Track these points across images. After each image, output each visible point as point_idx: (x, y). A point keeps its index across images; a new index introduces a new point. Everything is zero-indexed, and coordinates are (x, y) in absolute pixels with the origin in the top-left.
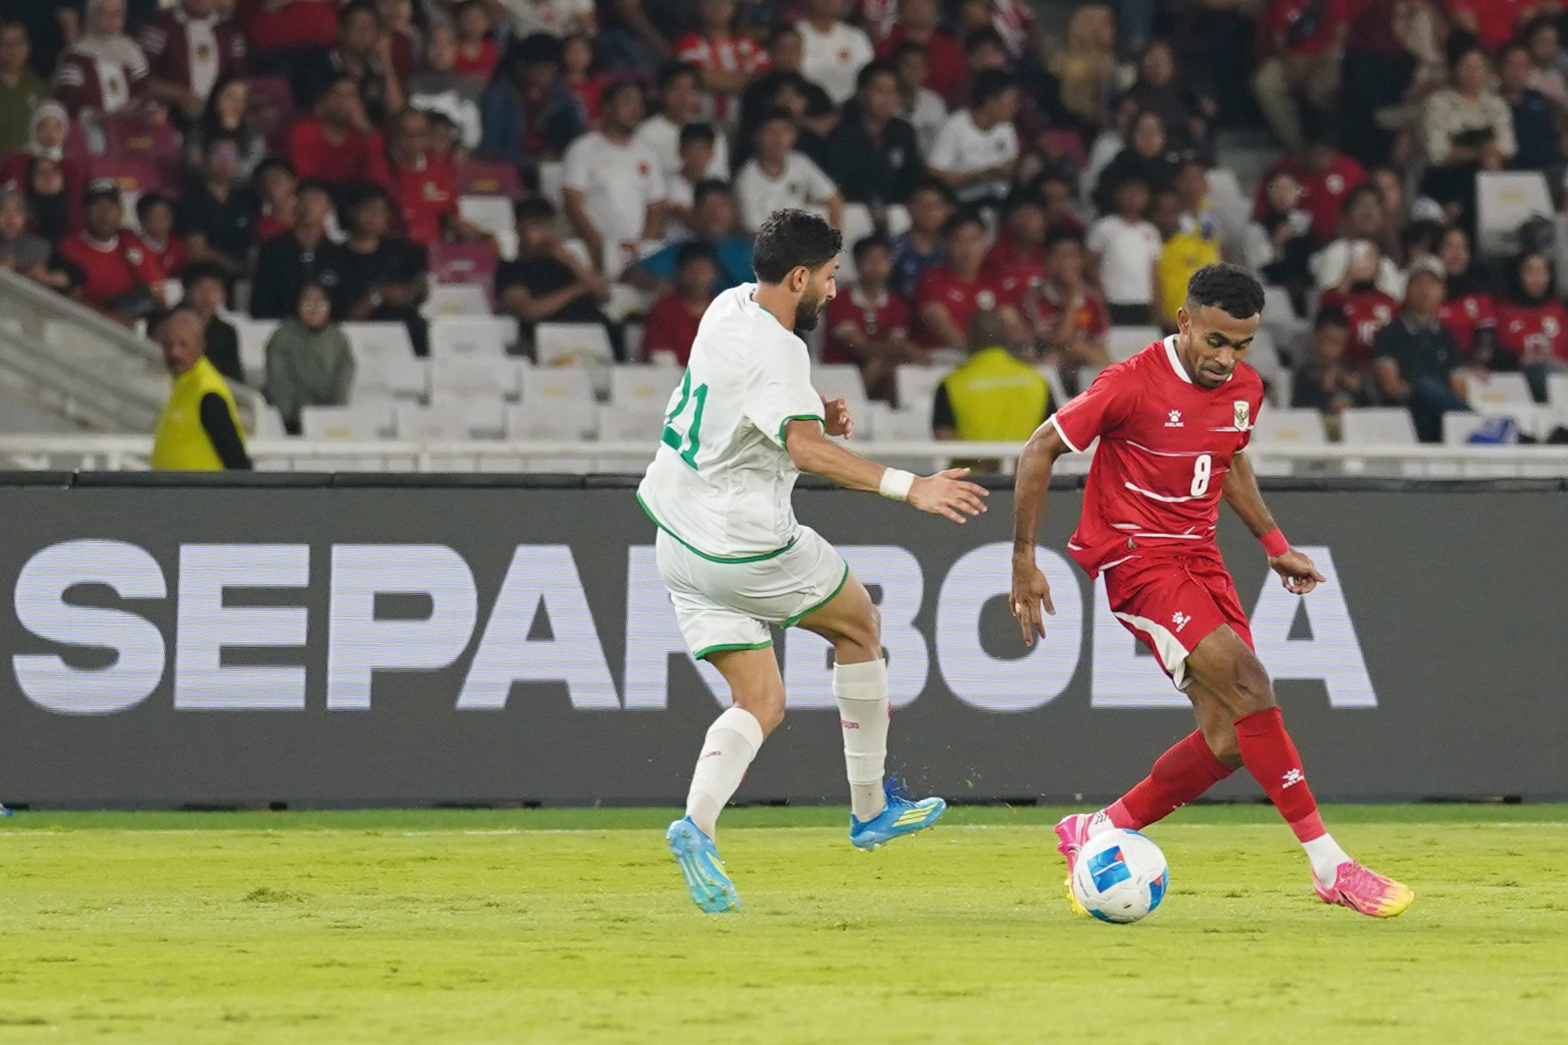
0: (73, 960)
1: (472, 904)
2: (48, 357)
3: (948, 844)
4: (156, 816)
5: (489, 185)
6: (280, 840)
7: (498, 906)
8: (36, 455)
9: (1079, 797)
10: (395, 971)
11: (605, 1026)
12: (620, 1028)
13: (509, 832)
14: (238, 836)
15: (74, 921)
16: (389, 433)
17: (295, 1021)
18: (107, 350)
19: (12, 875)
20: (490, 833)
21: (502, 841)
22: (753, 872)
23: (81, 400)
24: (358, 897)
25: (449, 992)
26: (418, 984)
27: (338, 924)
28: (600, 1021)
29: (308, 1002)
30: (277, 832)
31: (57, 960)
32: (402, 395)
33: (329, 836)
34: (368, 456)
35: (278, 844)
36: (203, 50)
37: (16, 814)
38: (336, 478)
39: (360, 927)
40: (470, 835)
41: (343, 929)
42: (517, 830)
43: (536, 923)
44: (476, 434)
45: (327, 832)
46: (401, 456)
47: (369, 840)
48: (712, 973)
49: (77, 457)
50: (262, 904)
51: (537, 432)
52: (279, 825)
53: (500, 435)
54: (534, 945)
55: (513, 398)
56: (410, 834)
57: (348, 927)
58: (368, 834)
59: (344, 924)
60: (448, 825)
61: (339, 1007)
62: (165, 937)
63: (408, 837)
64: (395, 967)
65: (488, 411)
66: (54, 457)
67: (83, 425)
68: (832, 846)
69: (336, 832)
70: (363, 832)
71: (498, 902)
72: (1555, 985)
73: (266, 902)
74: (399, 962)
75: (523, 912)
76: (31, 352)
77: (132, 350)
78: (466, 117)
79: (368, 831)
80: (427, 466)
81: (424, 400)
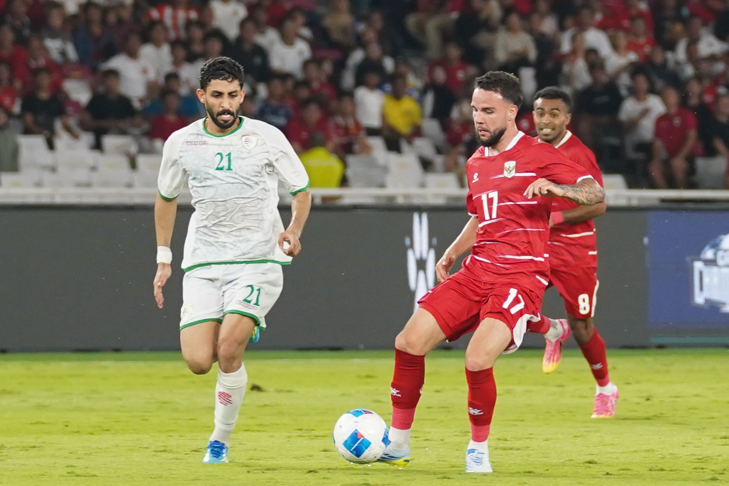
5: (78, 75)
10: (67, 426)
11: (165, 451)
12: (171, 451)
13: (109, 362)
16: (39, 184)
17: (26, 449)
25: (92, 435)
26: (78, 432)
27: (38, 405)
28: (163, 449)
29: (30, 440)
32: (44, 167)
41: (41, 407)
44: (79, 185)
47: (46, 366)
51: (106, 184)
53: (88, 185)
55: (94, 169)
61: (44, 443)
64: (66, 424)
65: (83, 175)
72: (587, 432)
74: (68, 422)
80: (58, 200)
81: (53, 169)
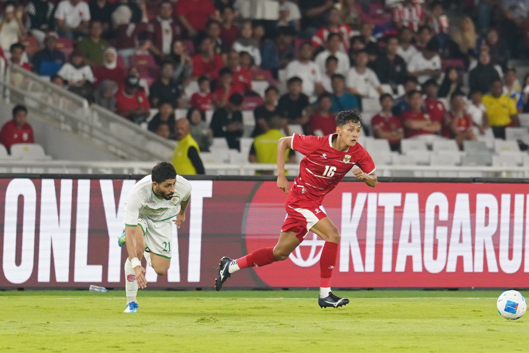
0: (143, 343)
1: (274, 324)
2: (112, 135)
3: (433, 304)
4: (158, 292)
5: (261, 77)
6: (203, 301)
7: (284, 325)
8: (107, 169)
9: (473, 288)
13: (281, 299)
14: (188, 300)
15: (139, 329)
16: (228, 161)
18: (132, 133)
19: (115, 313)
20: (274, 299)
21: (279, 302)
22: (368, 314)
23: (123, 150)
24: (235, 321)
27: (231, 331)
30: (201, 298)
31: (138, 343)
33: (219, 300)
34: (221, 170)
35: (203, 302)
36: (167, 31)
37: (110, 291)
38: (219, 177)
39: (238, 332)
40: (267, 300)
42: (283, 298)
43: (298, 331)
45: (218, 298)
46: (235, 170)
47: (234, 301)
48: (363, 349)
49: (122, 169)
50: (202, 324)
52: (201, 296)
54: (300, 339)
56: (247, 299)
57: (235, 332)
58: (233, 299)
59: (233, 331)
60: (258, 296)
62: (172, 335)
63: (246, 300)
66: (114, 169)
67: (123, 158)
68: (393, 305)
69: (221, 299)
70: (231, 298)
71: (284, 323)
73: (204, 322)
75: (293, 327)
76: (106, 134)
77: (139, 132)
78: (255, 53)
79: (233, 298)
